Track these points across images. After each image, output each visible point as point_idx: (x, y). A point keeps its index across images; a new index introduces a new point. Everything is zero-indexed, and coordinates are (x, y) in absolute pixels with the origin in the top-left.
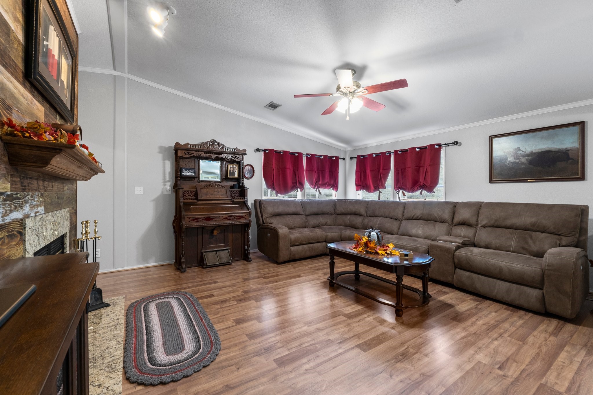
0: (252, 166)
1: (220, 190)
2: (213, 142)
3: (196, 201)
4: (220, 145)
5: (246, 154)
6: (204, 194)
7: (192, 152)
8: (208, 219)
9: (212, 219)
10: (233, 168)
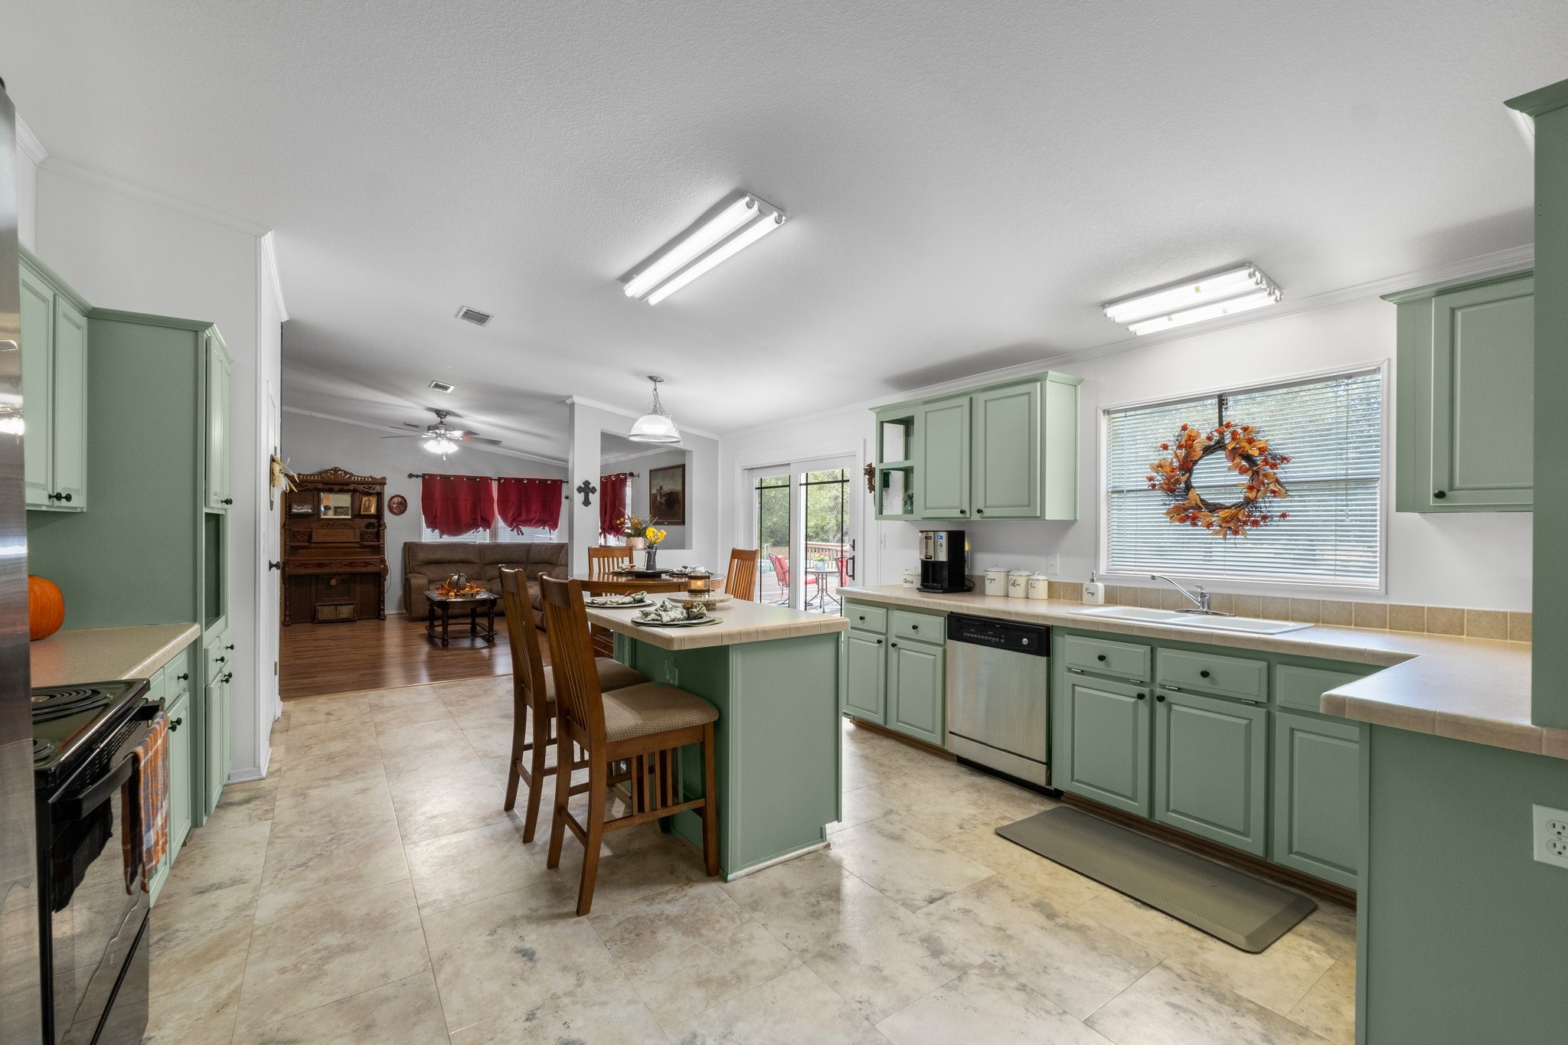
0: (403, 498)
1: (345, 530)
2: (336, 470)
3: (307, 544)
4: (346, 473)
5: (386, 484)
6: (320, 535)
7: (306, 484)
8: (321, 565)
9: (326, 565)
10: (369, 501)
